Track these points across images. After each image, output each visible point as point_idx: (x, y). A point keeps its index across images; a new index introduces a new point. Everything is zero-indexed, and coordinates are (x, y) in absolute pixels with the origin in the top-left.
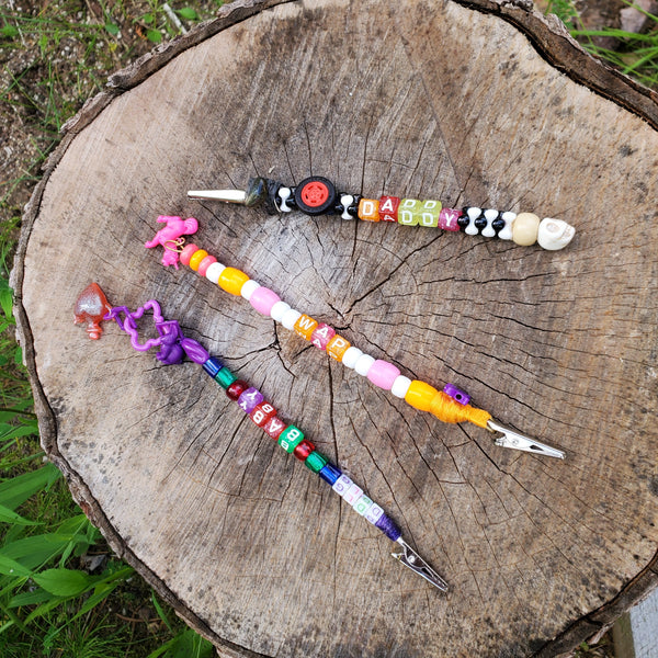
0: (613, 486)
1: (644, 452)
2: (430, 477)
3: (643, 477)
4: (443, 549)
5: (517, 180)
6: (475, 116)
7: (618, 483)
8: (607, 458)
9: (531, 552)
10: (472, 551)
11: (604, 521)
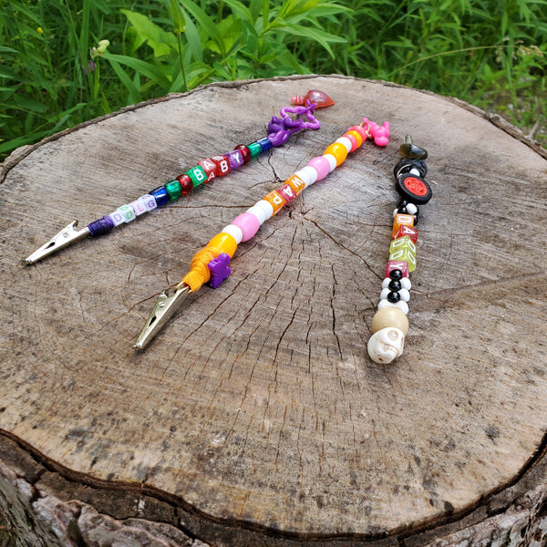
0: (91, 394)
1: (123, 425)
2: (139, 259)
3: (94, 423)
4: (68, 264)
5: (444, 334)
6: (508, 307)
7: (94, 400)
8: (125, 391)
9: (41, 325)
10: (58, 283)
11: (54, 385)
